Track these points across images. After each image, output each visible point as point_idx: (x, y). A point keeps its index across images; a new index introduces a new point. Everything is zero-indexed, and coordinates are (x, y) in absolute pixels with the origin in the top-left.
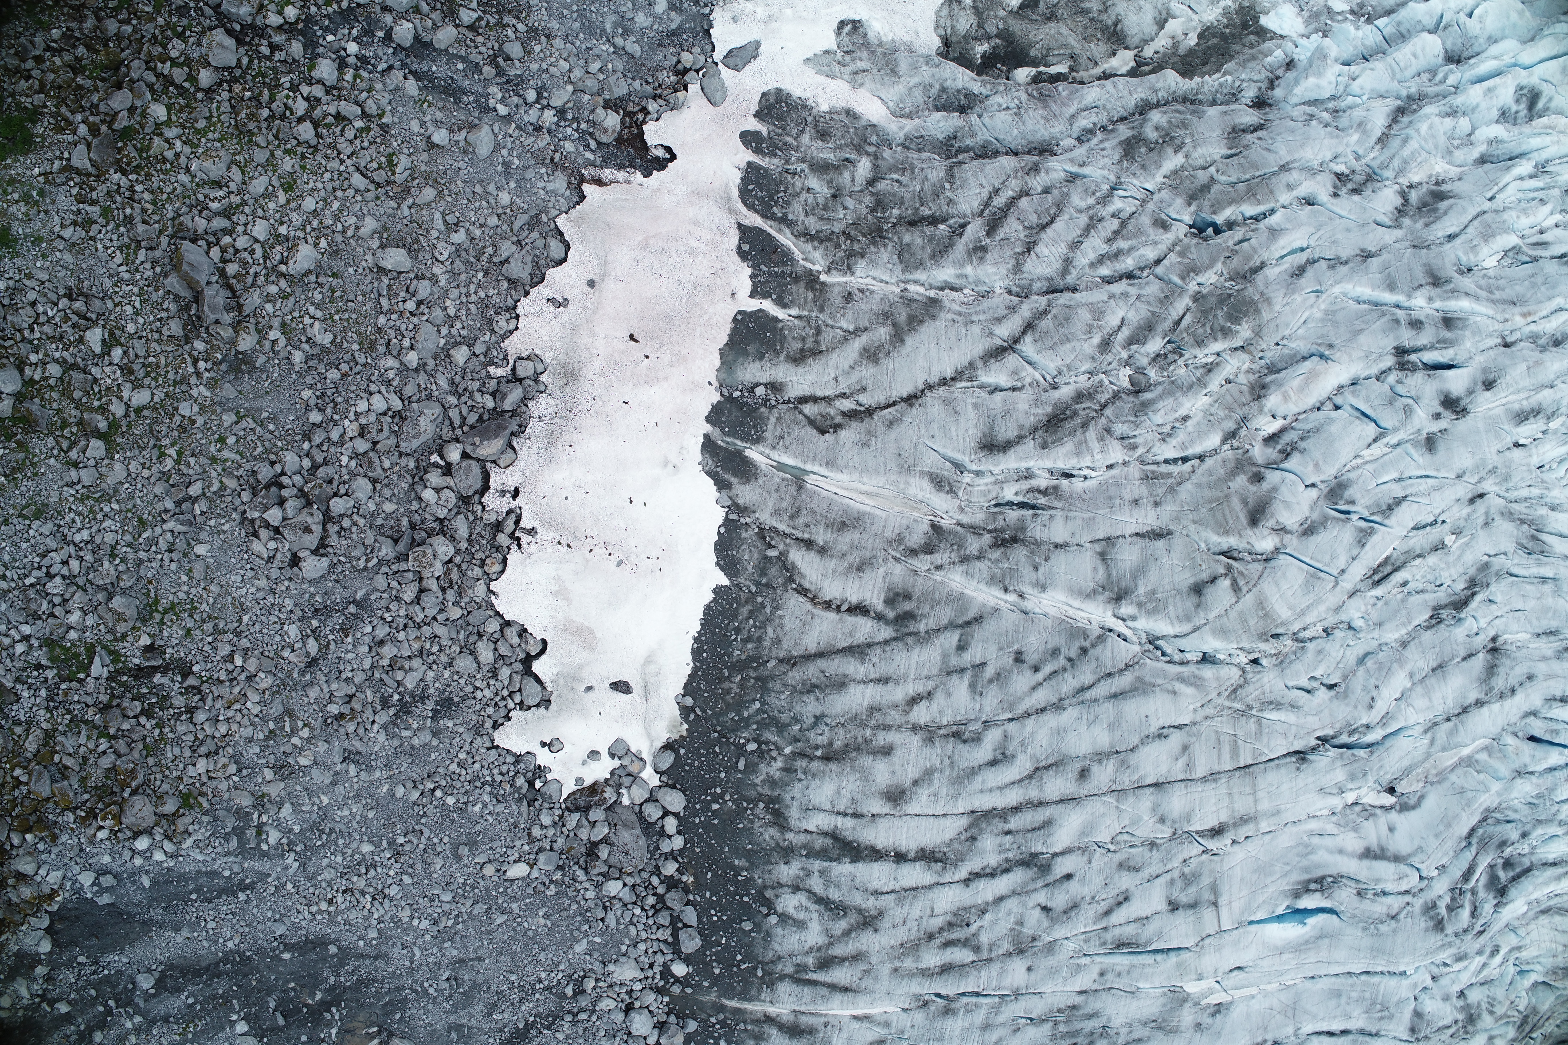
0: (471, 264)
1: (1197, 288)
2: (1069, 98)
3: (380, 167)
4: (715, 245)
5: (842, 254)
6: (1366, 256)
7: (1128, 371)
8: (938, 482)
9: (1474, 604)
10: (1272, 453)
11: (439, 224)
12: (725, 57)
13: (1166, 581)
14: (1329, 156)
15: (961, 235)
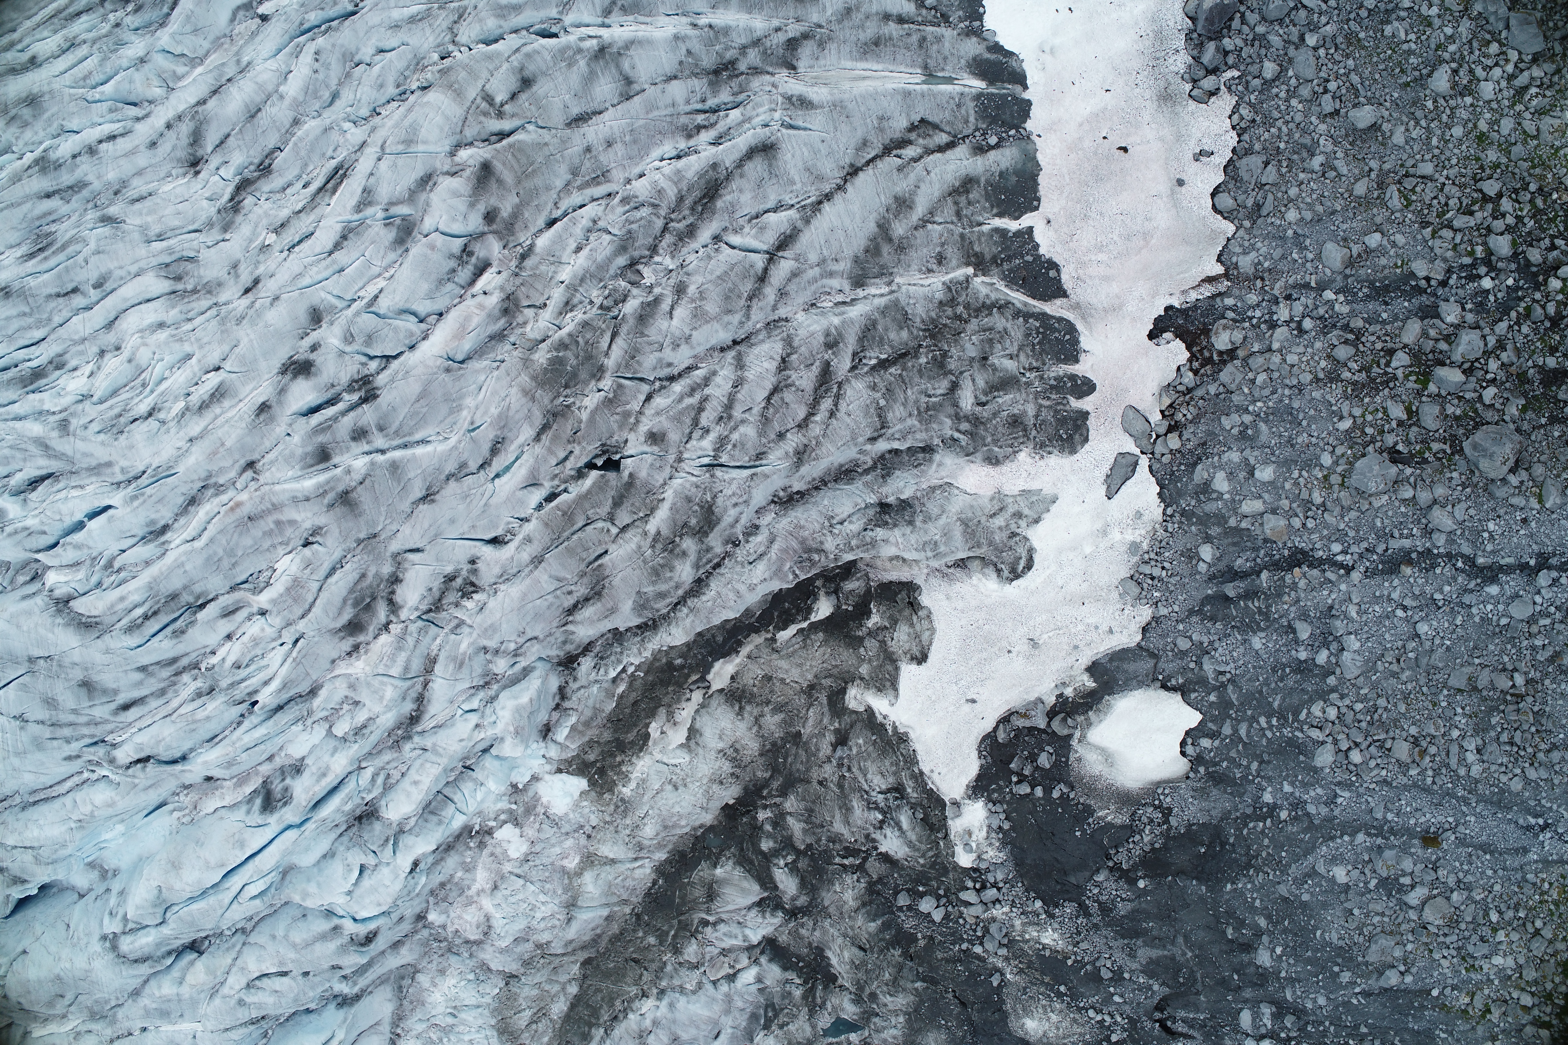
0: (1295, 153)
1: (601, 385)
2: (781, 561)
3: (1413, 190)
4: (1082, 264)
5: (960, 300)
6: (428, 497)
7: (647, 281)
8: (804, 103)
9: (230, 190)
10: (480, 251)
11: (1340, 164)
12: (1136, 464)
13: (560, 79)
14: (492, 603)
15: (855, 354)
